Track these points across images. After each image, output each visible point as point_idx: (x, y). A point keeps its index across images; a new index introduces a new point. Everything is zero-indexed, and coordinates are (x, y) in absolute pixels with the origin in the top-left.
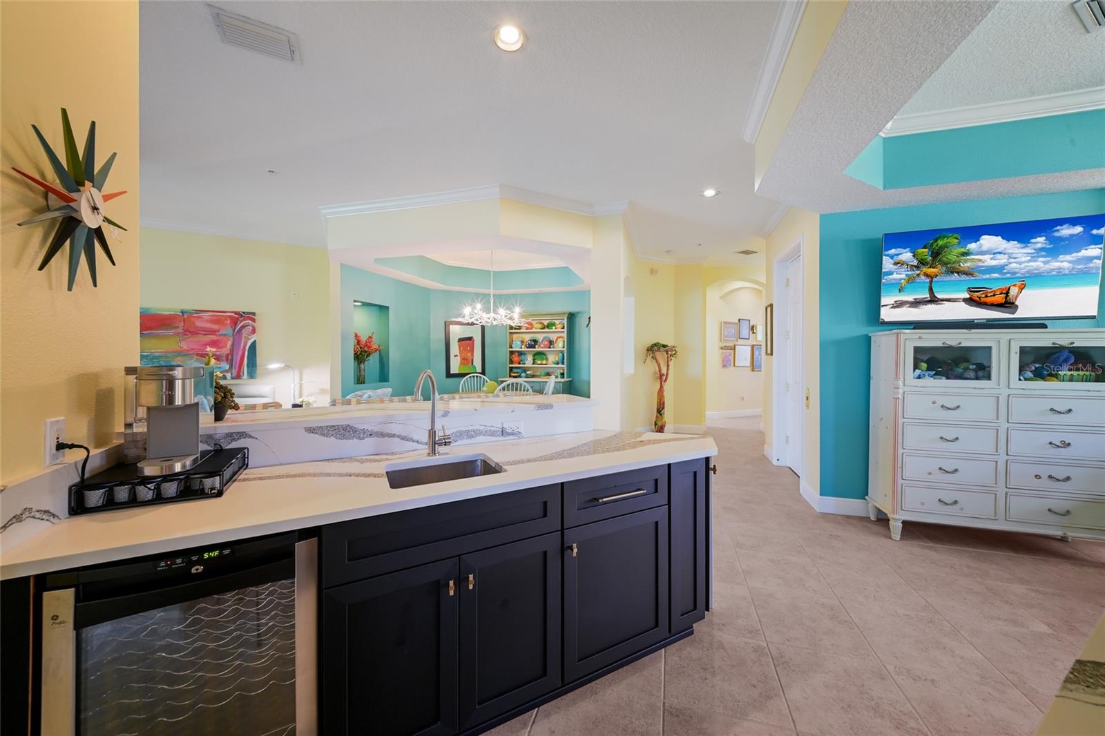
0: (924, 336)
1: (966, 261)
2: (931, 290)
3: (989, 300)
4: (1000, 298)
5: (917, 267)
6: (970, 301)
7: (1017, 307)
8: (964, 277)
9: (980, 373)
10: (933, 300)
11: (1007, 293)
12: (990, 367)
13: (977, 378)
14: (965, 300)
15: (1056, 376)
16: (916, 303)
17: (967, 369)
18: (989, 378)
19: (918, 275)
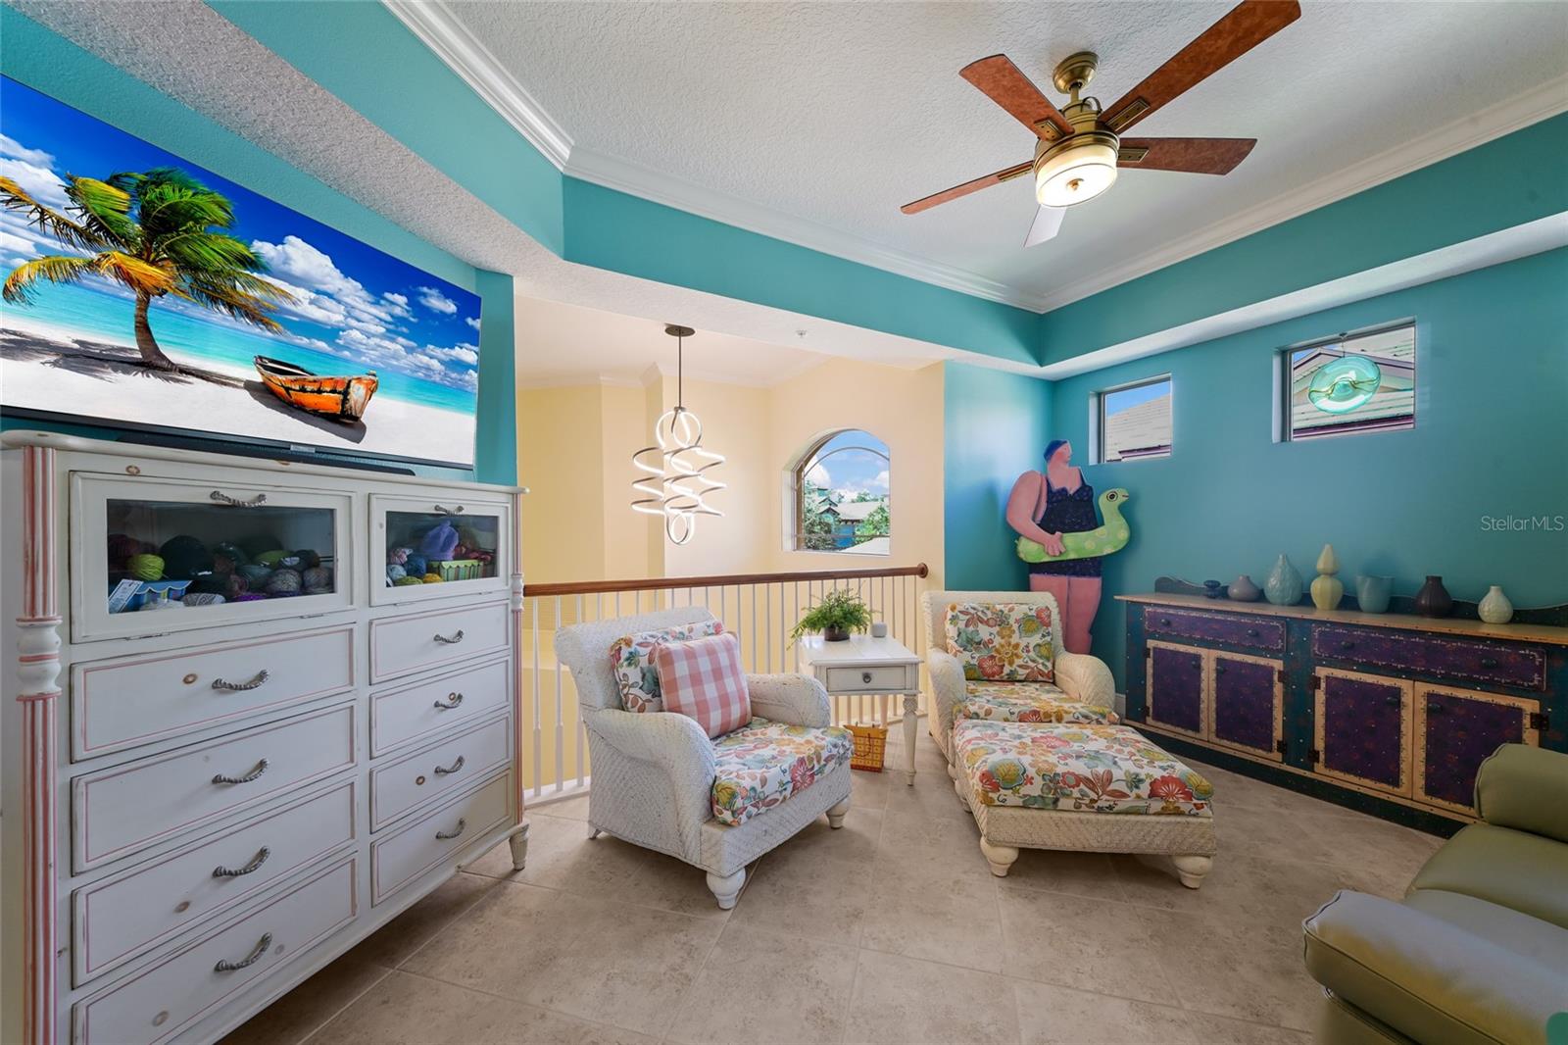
0: (145, 467)
1: (252, 283)
2: (143, 329)
3: (309, 399)
4: (330, 401)
5: (88, 238)
6: (264, 393)
7: (363, 428)
8: (244, 324)
9: (312, 576)
10: (152, 363)
11: (346, 393)
12: (331, 559)
13: (304, 590)
14: (250, 386)
15: (437, 571)
16: (84, 359)
17: (277, 567)
18: (330, 586)
19: (91, 265)
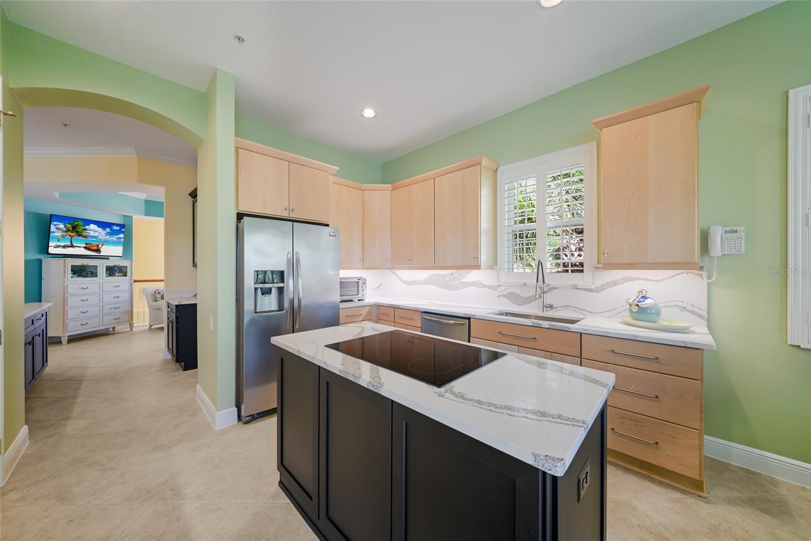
0: (75, 261)
1: (85, 232)
2: (71, 242)
3: (92, 248)
4: (95, 248)
5: (66, 232)
6: (86, 248)
7: (101, 252)
8: (84, 238)
9: (93, 275)
10: (72, 246)
11: (98, 246)
12: (97, 273)
13: (92, 277)
14: (84, 247)
15: (115, 275)
16: (64, 247)
17: (87, 274)
18: (96, 276)
19: (66, 235)
